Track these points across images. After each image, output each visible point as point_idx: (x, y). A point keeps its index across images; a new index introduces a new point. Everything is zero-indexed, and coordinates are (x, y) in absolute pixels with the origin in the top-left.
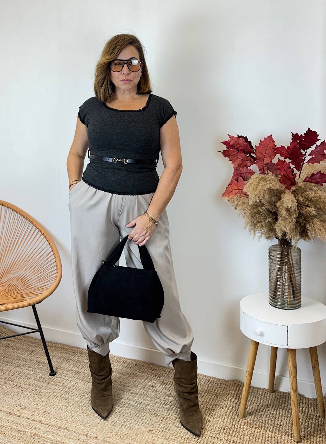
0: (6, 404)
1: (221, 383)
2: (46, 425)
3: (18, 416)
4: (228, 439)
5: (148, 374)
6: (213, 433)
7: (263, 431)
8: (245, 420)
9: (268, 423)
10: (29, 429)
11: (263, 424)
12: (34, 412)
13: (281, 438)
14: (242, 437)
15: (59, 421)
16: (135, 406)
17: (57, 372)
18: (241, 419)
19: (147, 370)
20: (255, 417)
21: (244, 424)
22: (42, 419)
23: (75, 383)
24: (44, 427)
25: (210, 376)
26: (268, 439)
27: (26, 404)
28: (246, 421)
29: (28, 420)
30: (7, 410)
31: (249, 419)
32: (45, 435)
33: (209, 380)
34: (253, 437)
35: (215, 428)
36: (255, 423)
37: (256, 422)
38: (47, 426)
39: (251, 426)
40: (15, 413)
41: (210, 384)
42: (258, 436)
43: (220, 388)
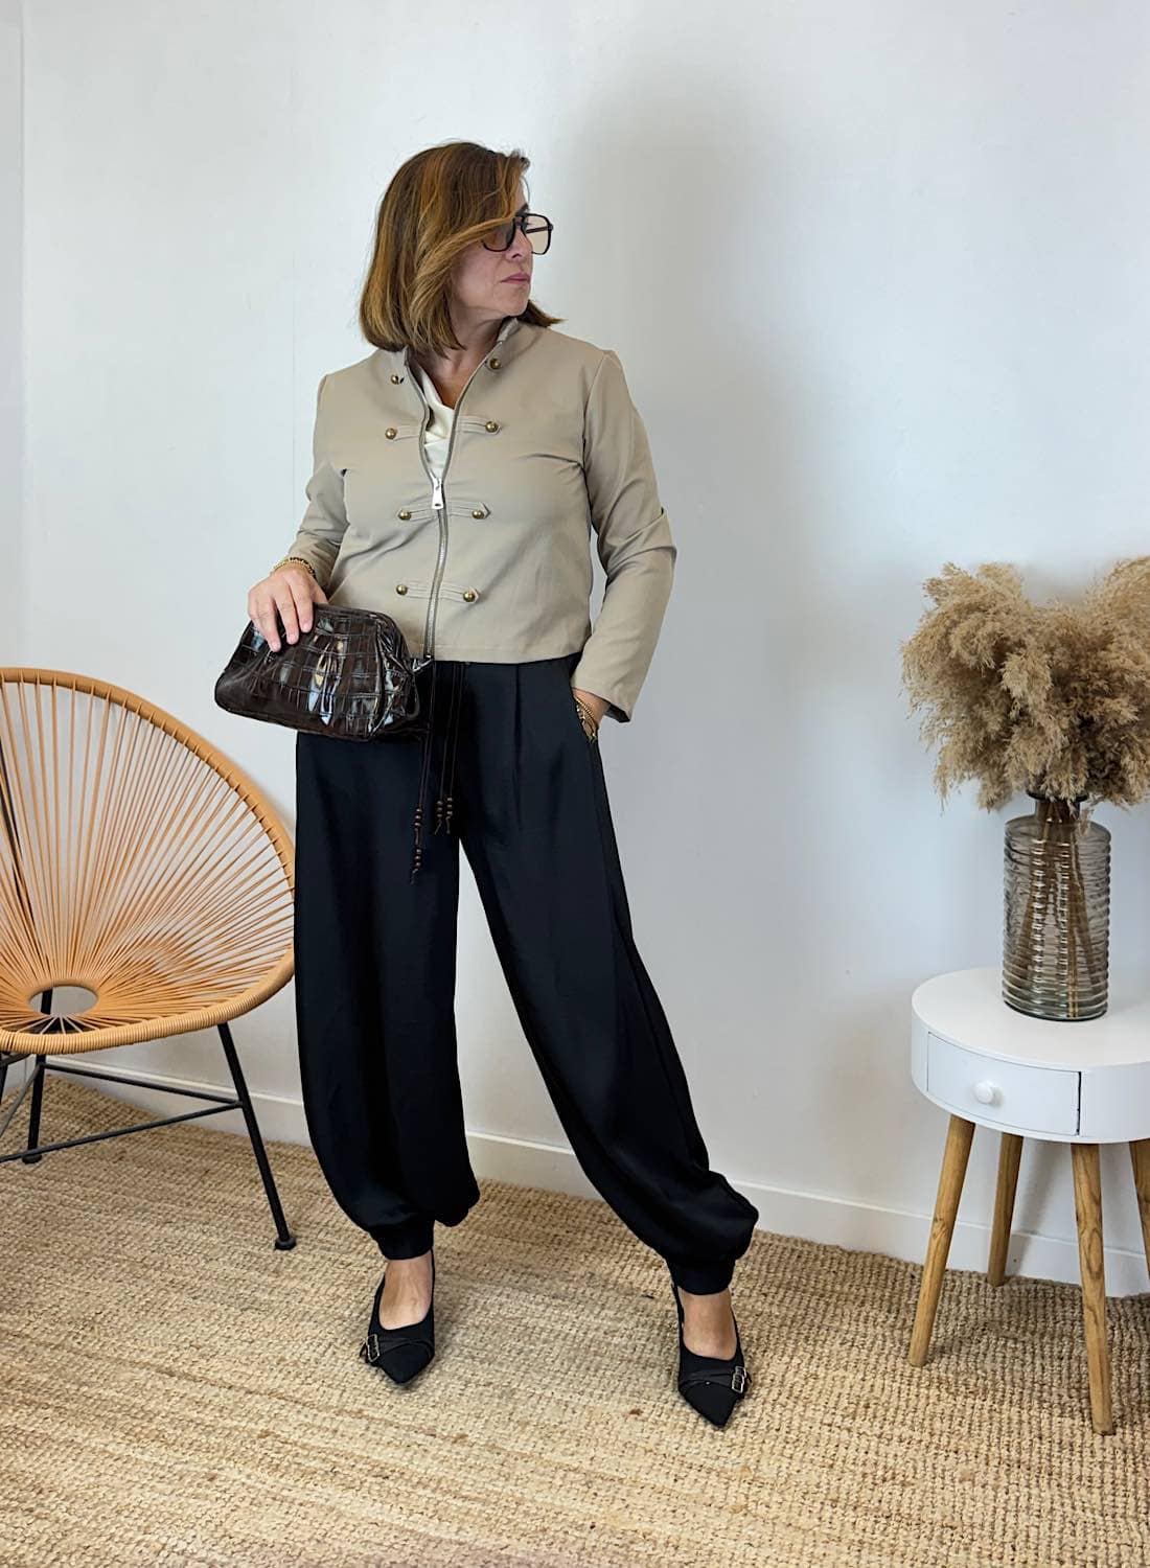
0: (150, 1343)
1: (832, 1259)
2: (291, 1404)
3: (195, 1380)
4: (882, 1433)
5: (595, 1235)
6: (834, 1414)
7: (991, 1403)
8: (930, 1370)
9: (1003, 1379)
10: (239, 1418)
11: (990, 1383)
12: (246, 1365)
13: (1051, 1425)
14: (927, 1423)
15: (331, 1391)
16: (570, 1338)
17: (297, 1236)
18: (918, 1369)
19: (590, 1224)
20: (962, 1363)
21: (927, 1383)
22: (277, 1385)
23: (365, 1269)
24: (287, 1408)
25: (792, 1238)
26: (1009, 1428)
27: (213, 1340)
28: (935, 1373)
29: (233, 1392)
30: (155, 1360)
31: (940, 1367)
32: (294, 1438)
33: (793, 1250)
34: (960, 1424)
35: (836, 1399)
36: (961, 1379)
37: (965, 1376)
38: (299, 1407)
39: (953, 1390)
40: (185, 1369)
41: (797, 1261)
42: (976, 1419)
43: (833, 1275)
